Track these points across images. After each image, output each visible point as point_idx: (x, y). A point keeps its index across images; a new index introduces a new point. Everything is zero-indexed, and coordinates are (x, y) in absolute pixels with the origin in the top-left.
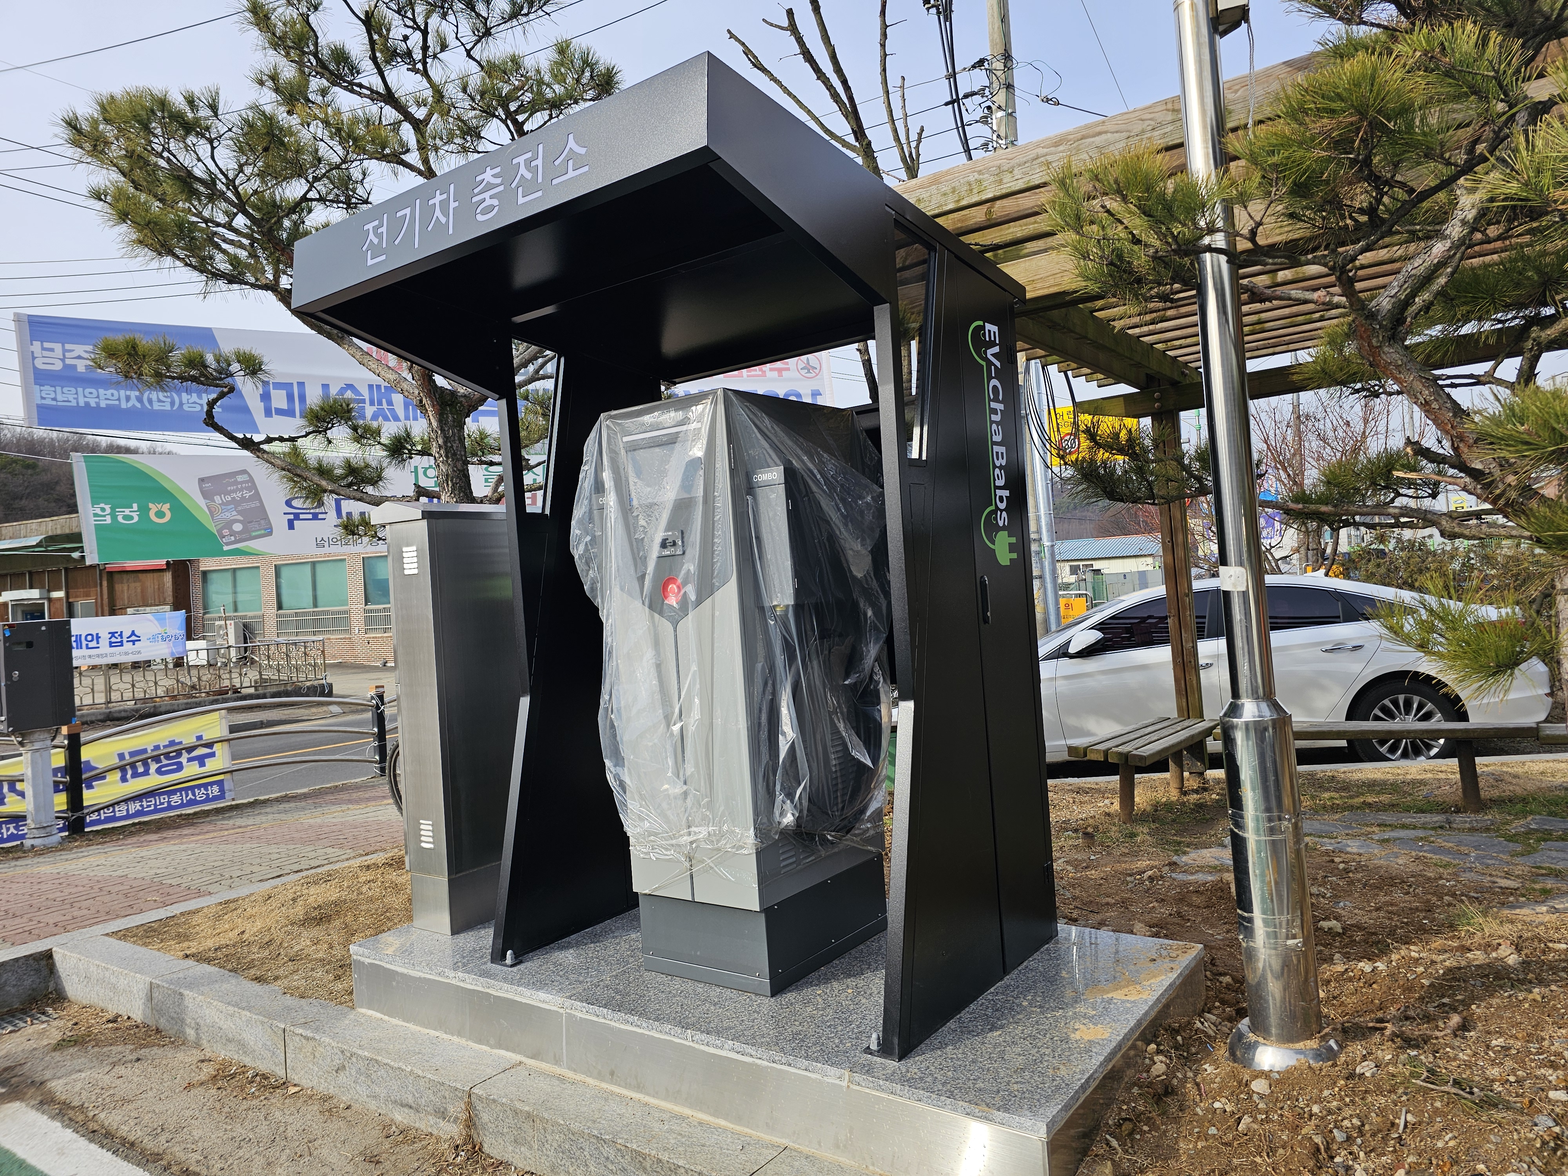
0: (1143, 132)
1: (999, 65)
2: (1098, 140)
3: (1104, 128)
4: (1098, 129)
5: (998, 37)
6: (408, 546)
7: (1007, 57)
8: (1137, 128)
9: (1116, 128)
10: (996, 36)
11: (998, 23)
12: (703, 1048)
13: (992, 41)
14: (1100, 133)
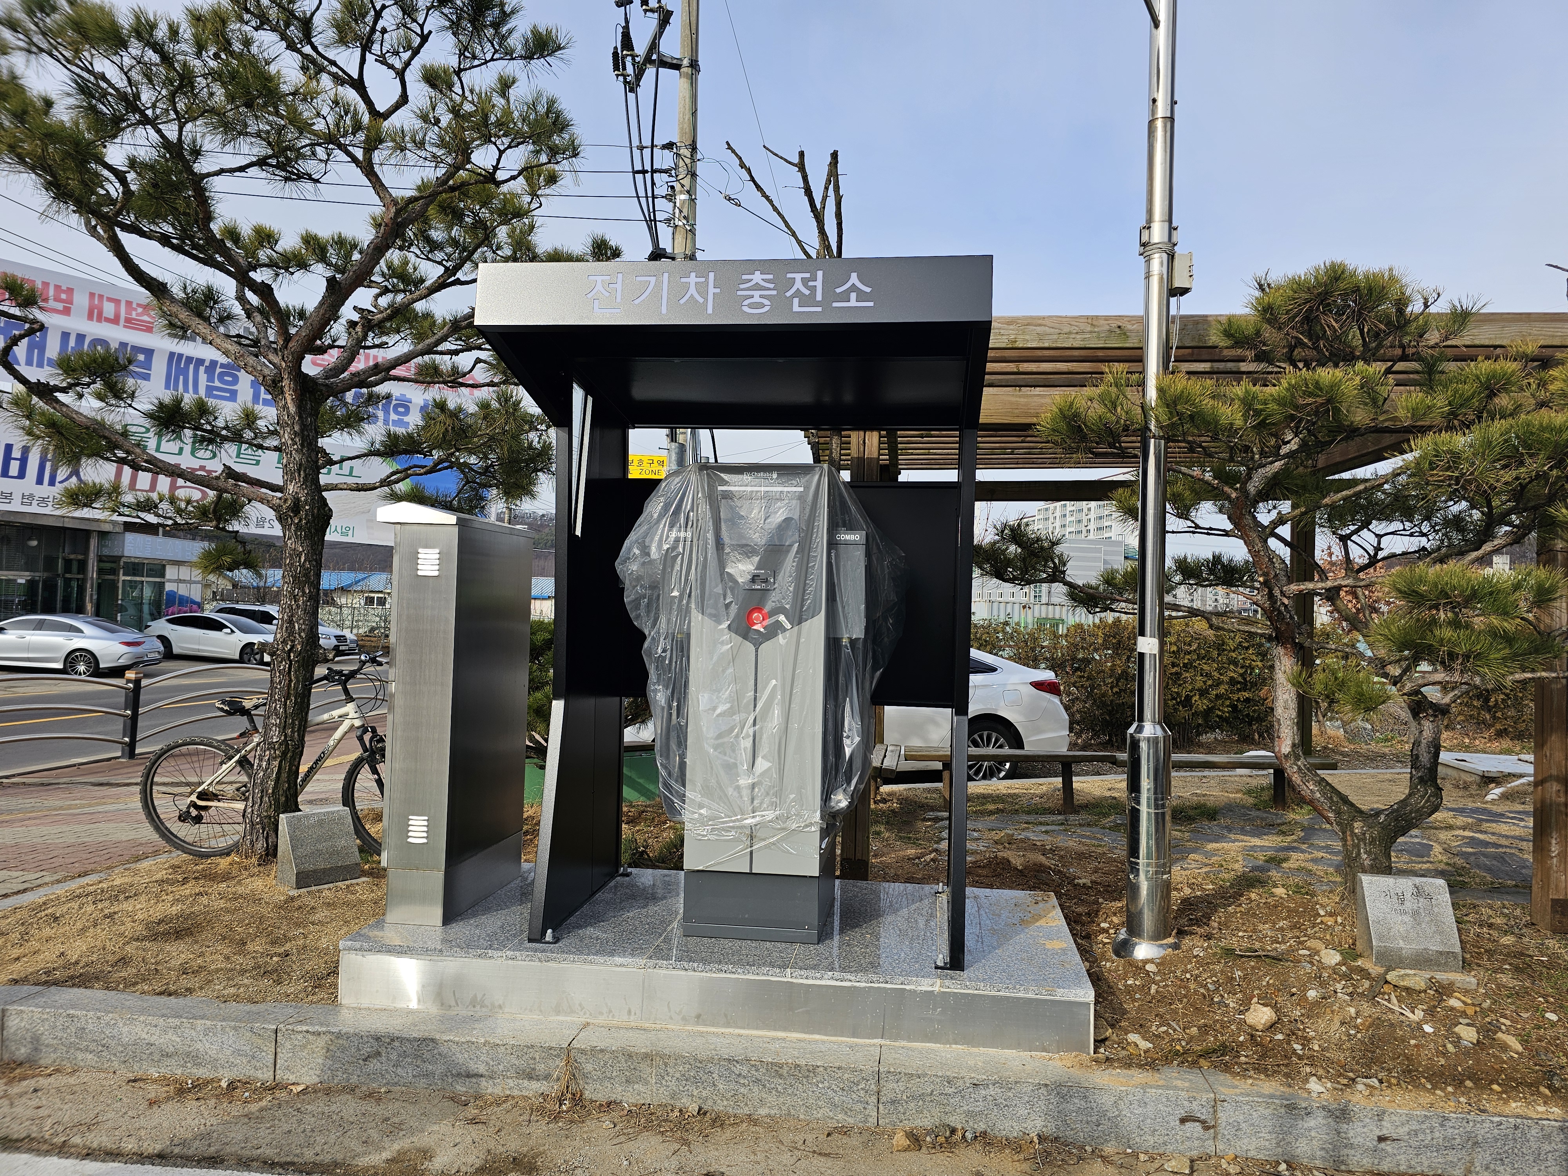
0: (1070, 333)
1: (685, 152)
2: (1039, 329)
3: (1044, 322)
4: (1040, 322)
5: (687, 127)
6: (426, 547)
7: (694, 148)
8: (1066, 329)
9: (1052, 325)
10: (686, 126)
11: (688, 116)
12: (801, 981)
13: (682, 129)
14: (1040, 325)
